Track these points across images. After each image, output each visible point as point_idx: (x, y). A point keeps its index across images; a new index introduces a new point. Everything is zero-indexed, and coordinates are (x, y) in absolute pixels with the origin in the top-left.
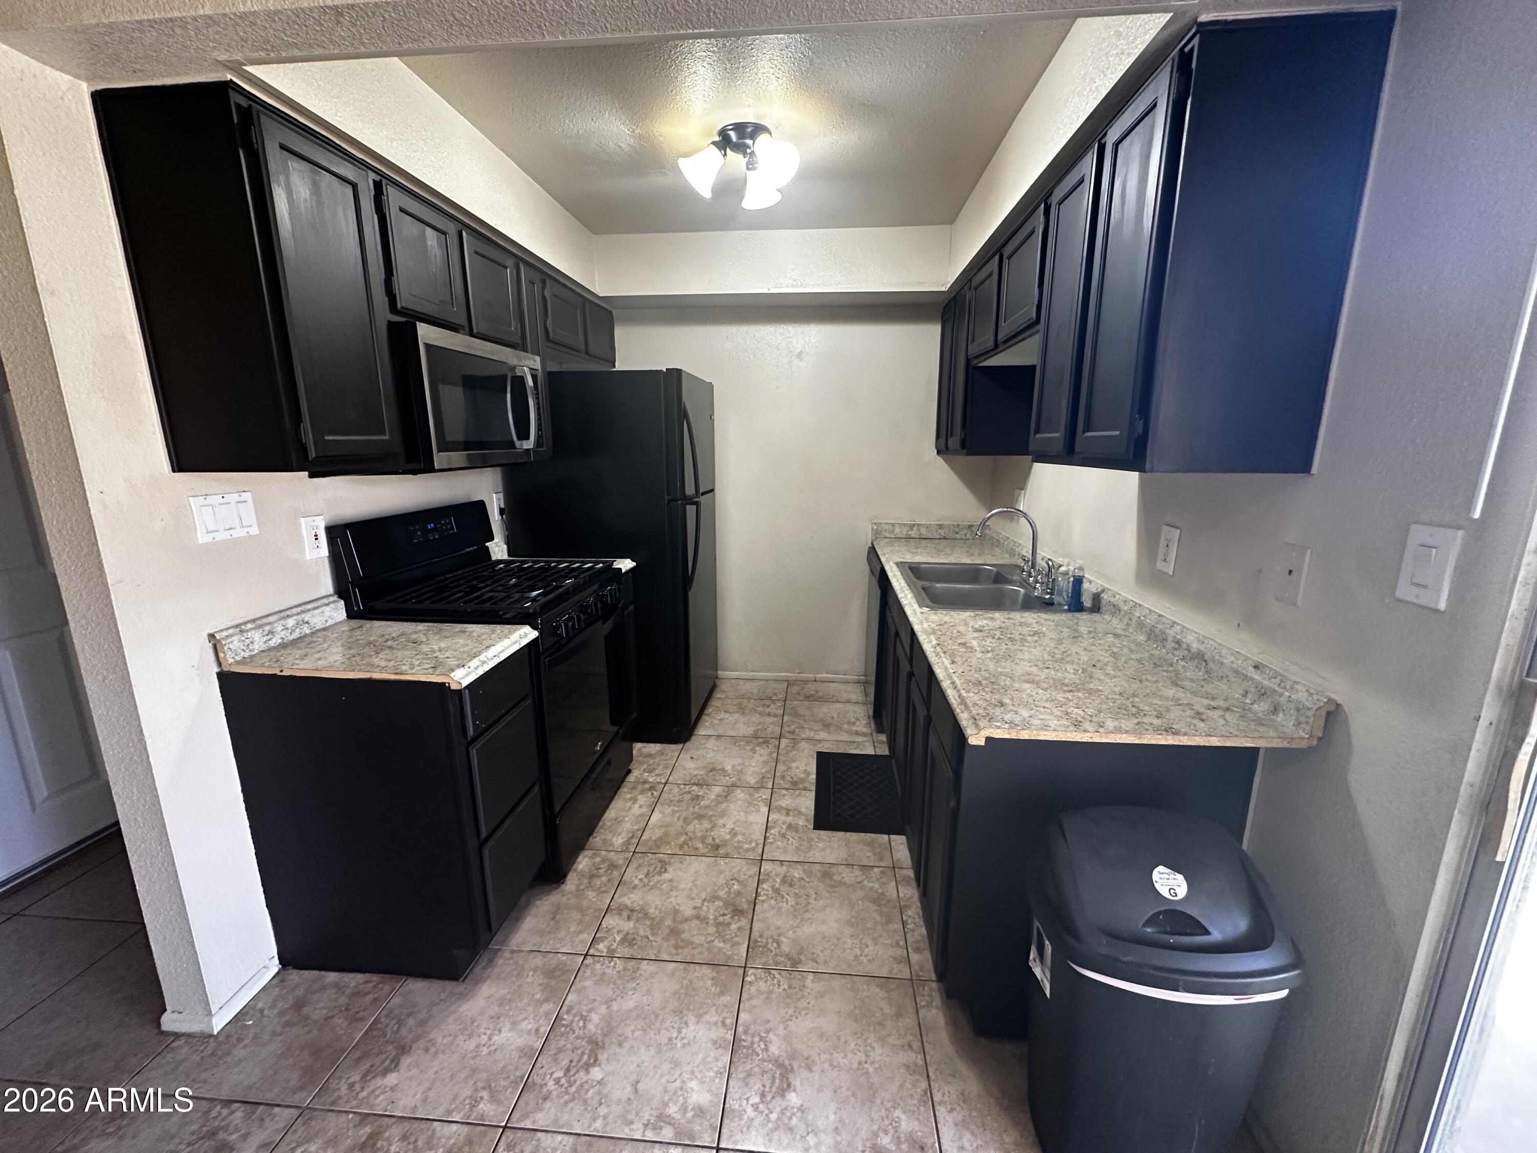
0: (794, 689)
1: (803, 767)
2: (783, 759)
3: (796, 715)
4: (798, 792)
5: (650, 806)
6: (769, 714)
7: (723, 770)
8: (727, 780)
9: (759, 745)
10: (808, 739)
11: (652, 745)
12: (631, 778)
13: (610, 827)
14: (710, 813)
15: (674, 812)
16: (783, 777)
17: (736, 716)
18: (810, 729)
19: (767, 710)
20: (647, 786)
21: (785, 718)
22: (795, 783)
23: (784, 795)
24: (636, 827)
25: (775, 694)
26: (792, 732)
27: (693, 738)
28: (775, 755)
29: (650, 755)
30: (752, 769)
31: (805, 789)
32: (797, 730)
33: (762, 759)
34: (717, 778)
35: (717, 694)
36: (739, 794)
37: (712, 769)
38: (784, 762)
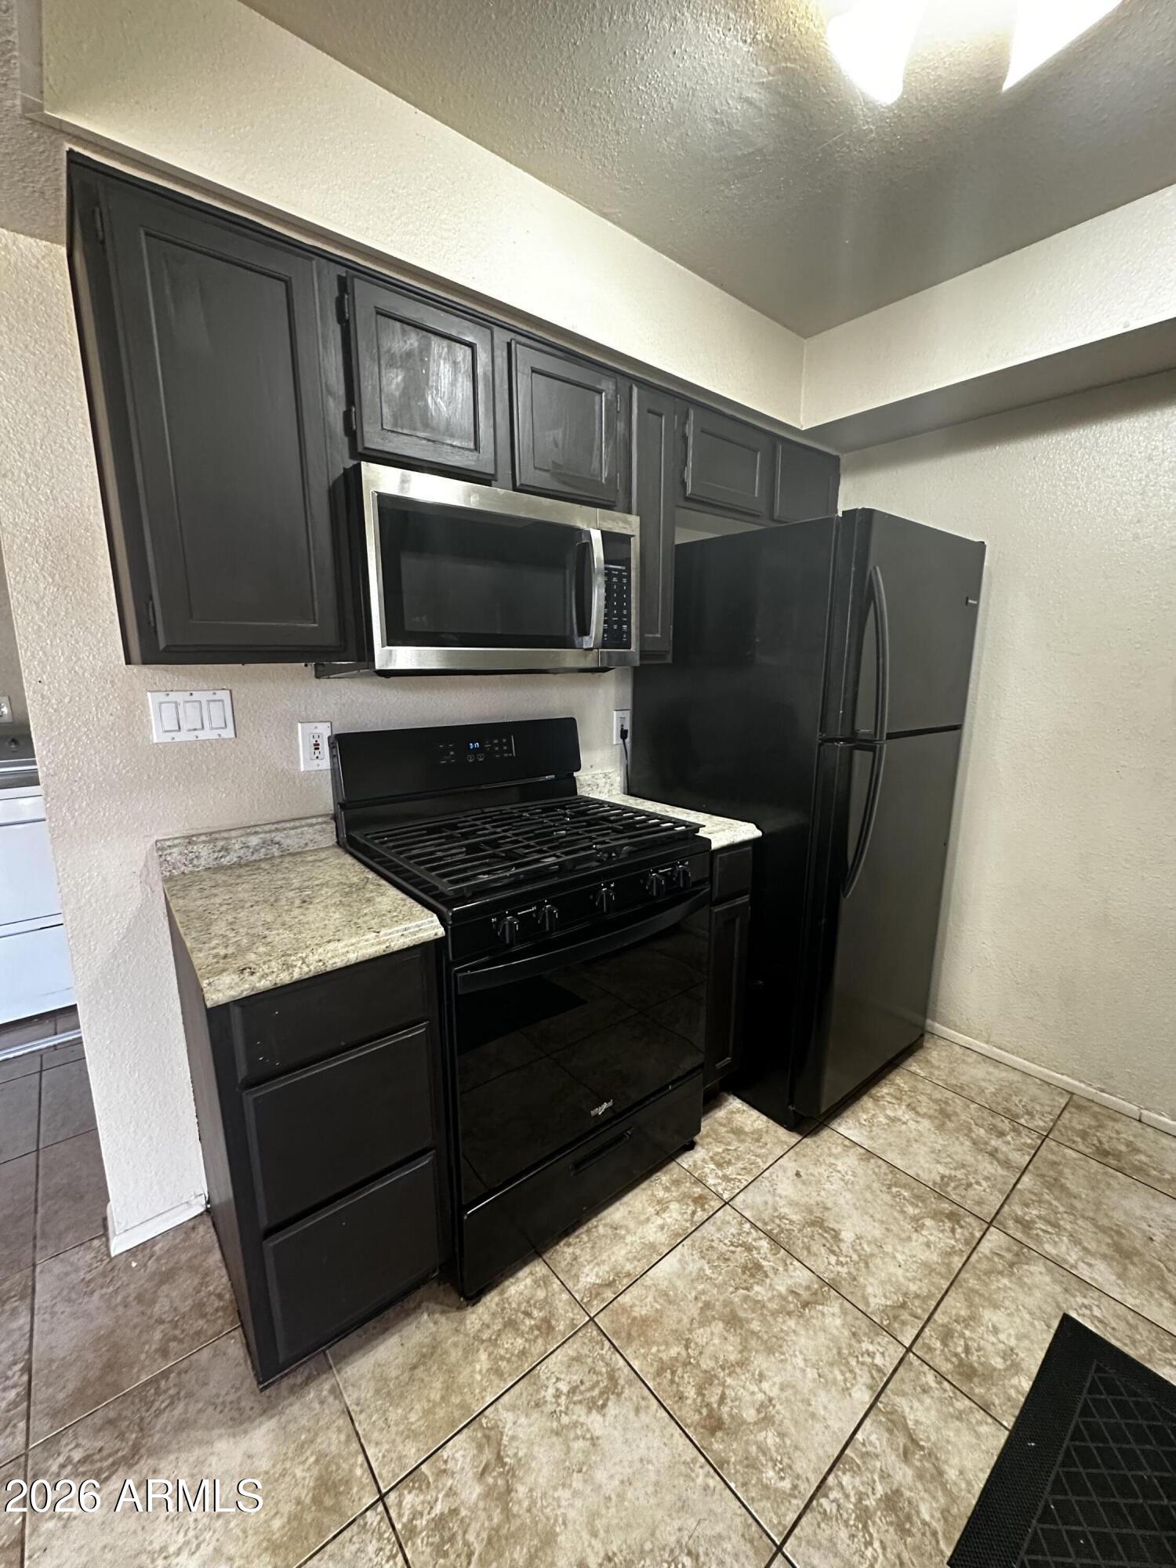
0: (1076, 1121)
1: (1009, 1338)
2: (973, 1283)
3: (1056, 1185)
4: (963, 1404)
5: (678, 1235)
6: (993, 1154)
7: (836, 1236)
8: (826, 1264)
9: (936, 1215)
10: (1056, 1263)
11: (755, 1113)
12: (687, 1160)
13: (600, 1237)
14: (755, 1326)
15: (701, 1276)
16: (946, 1336)
17: (926, 1124)
18: (1075, 1241)
19: (995, 1142)
20: (698, 1190)
21: (1025, 1179)
22: (968, 1372)
23: (926, 1390)
24: (628, 1267)
25: (1030, 1113)
26: (1026, 1225)
27: (825, 1134)
28: (957, 1262)
29: (738, 1132)
30: (893, 1269)
31: (985, 1409)
32: (1040, 1225)
33: (924, 1255)
34: (814, 1249)
35: (913, 1065)
36: (832, 1316)
37: (818, 1222)
38: (969, 1297)
